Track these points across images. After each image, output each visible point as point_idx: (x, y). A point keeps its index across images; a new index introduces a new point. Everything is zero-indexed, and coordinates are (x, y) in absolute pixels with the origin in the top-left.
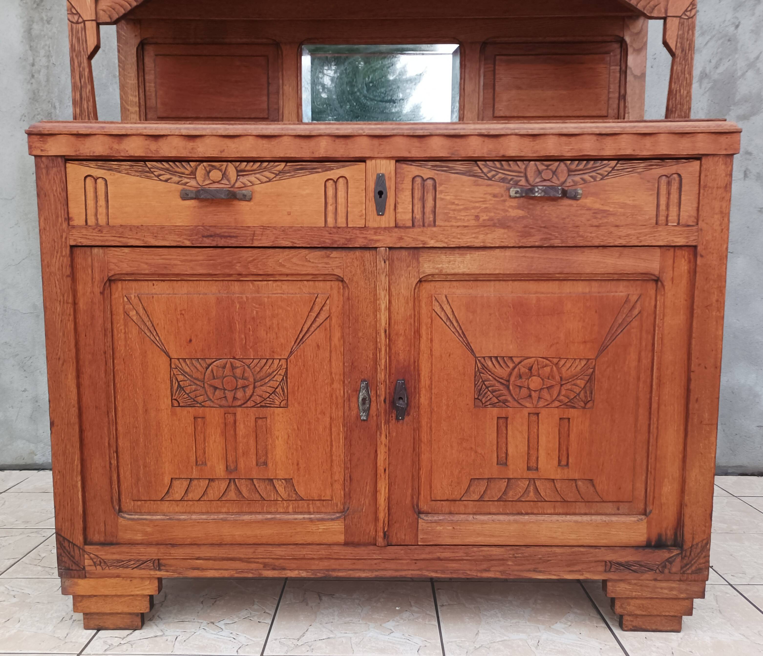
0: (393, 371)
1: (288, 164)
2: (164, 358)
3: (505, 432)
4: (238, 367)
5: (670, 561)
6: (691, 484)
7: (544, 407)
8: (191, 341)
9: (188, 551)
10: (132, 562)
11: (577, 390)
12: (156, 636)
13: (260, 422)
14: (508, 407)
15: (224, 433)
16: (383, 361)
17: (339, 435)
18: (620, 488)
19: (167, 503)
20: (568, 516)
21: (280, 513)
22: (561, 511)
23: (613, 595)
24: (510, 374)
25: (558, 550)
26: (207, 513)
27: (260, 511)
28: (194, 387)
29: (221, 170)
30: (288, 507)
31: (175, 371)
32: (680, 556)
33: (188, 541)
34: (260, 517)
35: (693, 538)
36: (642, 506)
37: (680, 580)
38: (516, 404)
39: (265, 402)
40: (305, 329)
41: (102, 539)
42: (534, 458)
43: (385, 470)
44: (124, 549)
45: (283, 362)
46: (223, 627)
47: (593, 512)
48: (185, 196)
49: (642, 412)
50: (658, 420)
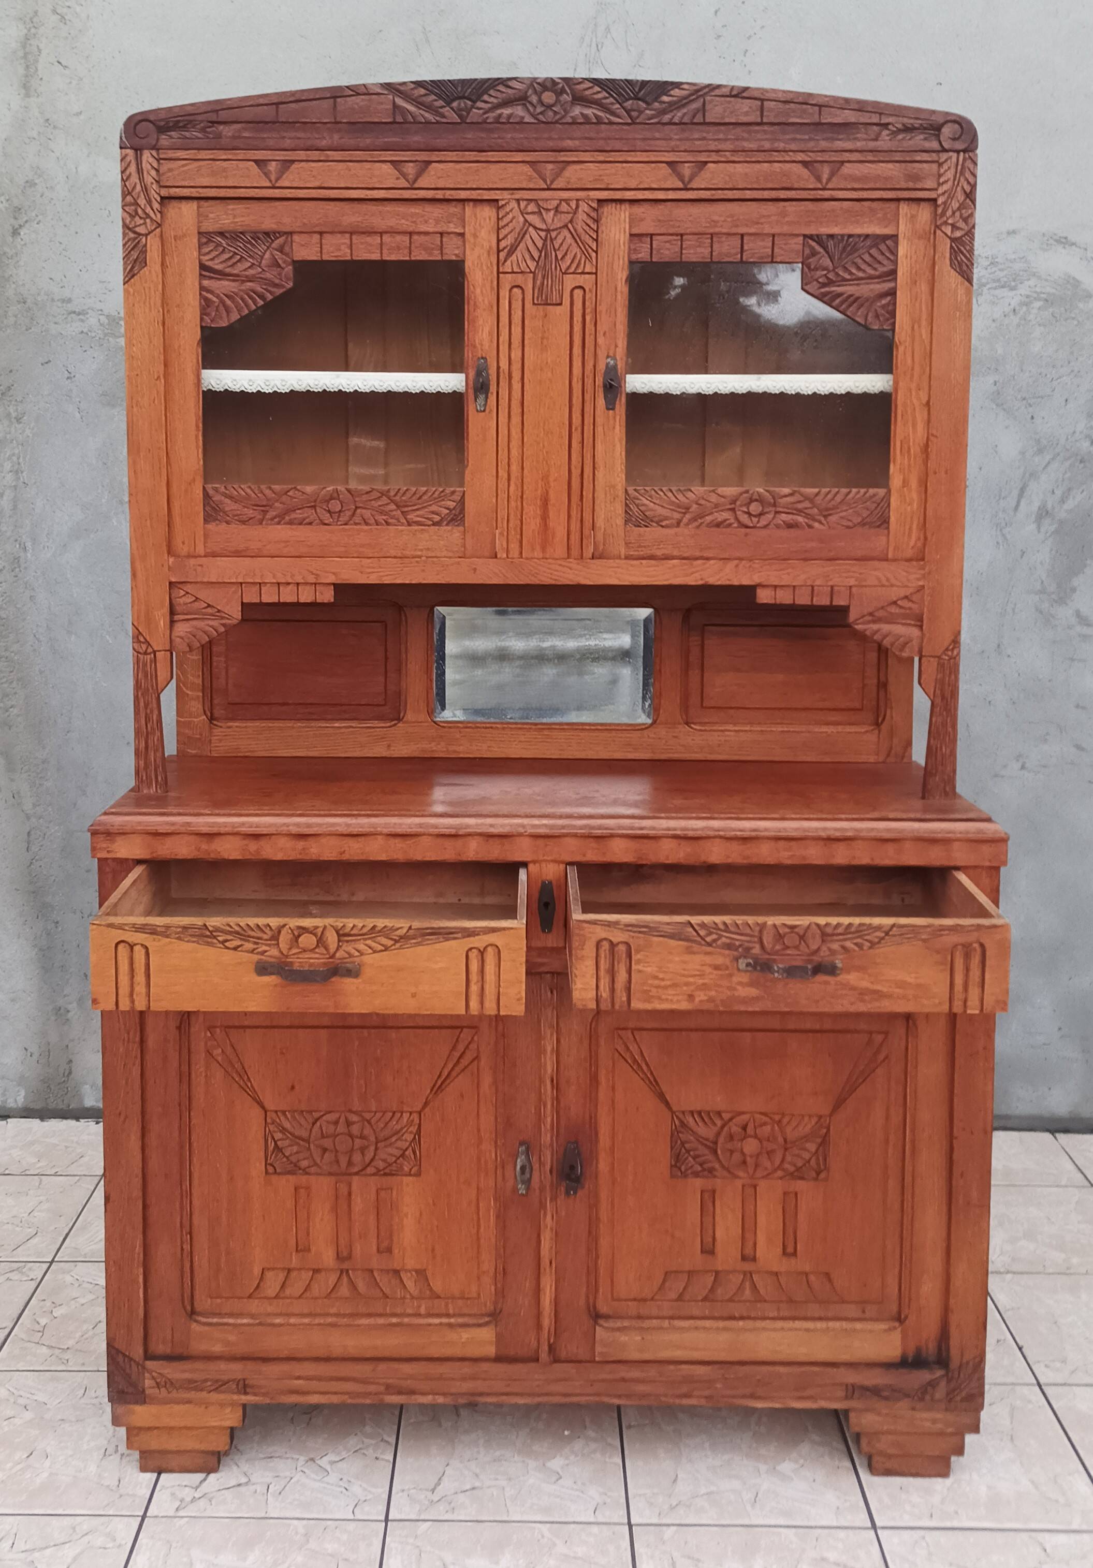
0: (562, 1131)
2: (257, 1111)
3: (712, 1208)
4: (354, 1123)
5: (933, 1384)
6: (957, 1282)
7: (763, 1177)
8: (293, 1088)
9: (285, 1367)
10: (209, 1383)
11: (807, 1156)
12: (239, 1485)
13: (383, 1194)
14: (715, 1177)
15: (335, 1209)
16: (549, 1120)
17: (489, 1211)
18: (865, 1285)
19: (256, 1301)
20: (797, 1322)
21: (409, 1315)
22: (786, 1313)
23: (857, 1429)
24: (718, 1134)
25: (782, 1369)
26: (310, 1315)
27: (381, 1311)
28: (295, 1149)
30: (419, 1307)
31: (272, 1127)
32: (945, 1378)
33: (285, 1354)
34: (381, 1321)
35: (962, 1355)
36: (894, 1308)
37: (946, 1410)
38: (725, 1173)
39: (390, 1168)
40: (445, 1073)
41: (168, 1351)
42: (750, 1244)
43: (551, 1263)
44: (199, 1365)
45: (415, 1117)
46: (328, 1468)
47: (830, 1315)
49: (893, 1184)
50: (913, 1198)
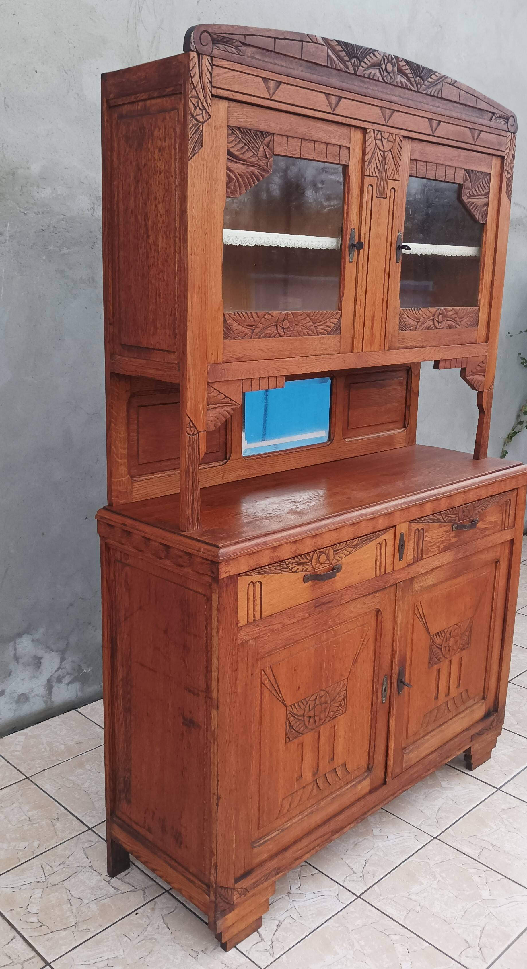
1: (360, 539)
2: (283, 709)
3: (439, 677)
4: (323, 696)
5: (493, 721)
7: (454, 655)
8: (299, 688)
10: (263, 878)
11: (466, 638)
12: (279, 926)
13: (332, 730)
14: (441, 661)
15: (313, 749)
18: (476, 689)
19: (280, 819)
21: (339, 789)
22: (455, 714)
24: (443, 641)
26: (301, 813)
27: (329, 794)
28: (298, 723)
29: (325, 554)
30: (343, 783)
31: (289, 716)
34: (329, 799)
36: (482, 694)
38: (444, 659)
39: (335, 714)
40: (358, 653)
41: (244, 872)
42: (448, 689)
44: (258, 871)
45: (346, 681)
48: (305, 579)
